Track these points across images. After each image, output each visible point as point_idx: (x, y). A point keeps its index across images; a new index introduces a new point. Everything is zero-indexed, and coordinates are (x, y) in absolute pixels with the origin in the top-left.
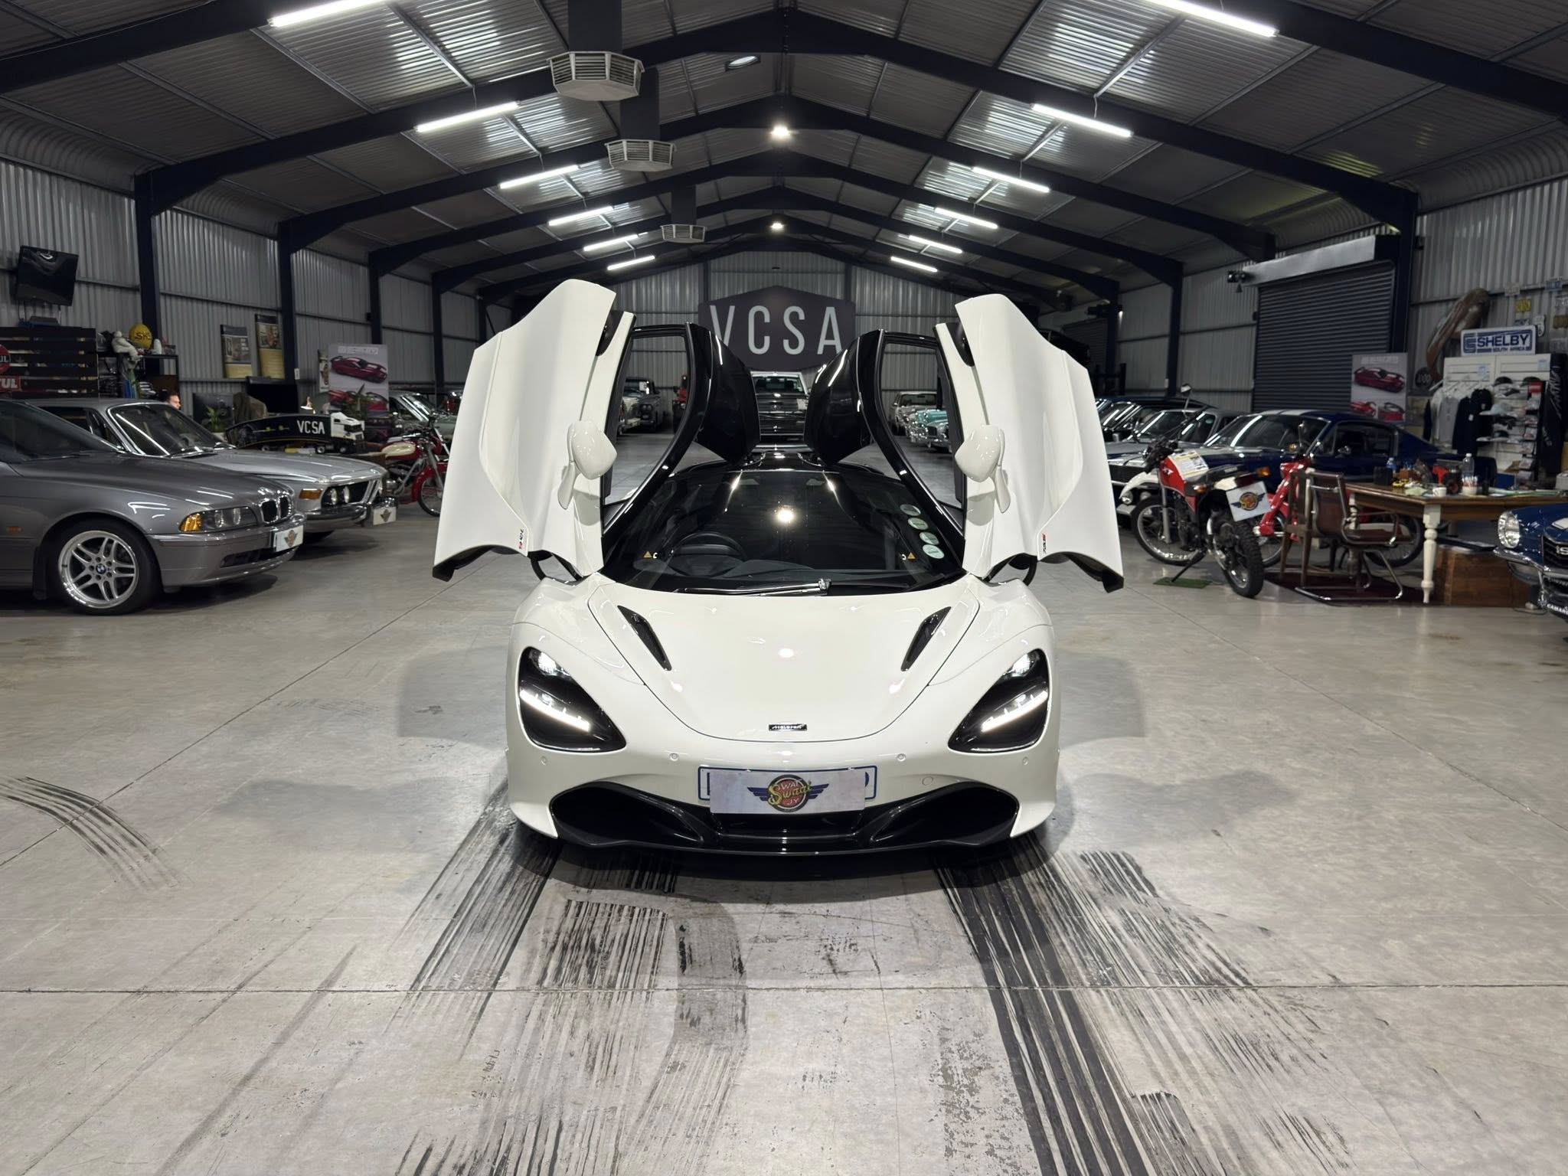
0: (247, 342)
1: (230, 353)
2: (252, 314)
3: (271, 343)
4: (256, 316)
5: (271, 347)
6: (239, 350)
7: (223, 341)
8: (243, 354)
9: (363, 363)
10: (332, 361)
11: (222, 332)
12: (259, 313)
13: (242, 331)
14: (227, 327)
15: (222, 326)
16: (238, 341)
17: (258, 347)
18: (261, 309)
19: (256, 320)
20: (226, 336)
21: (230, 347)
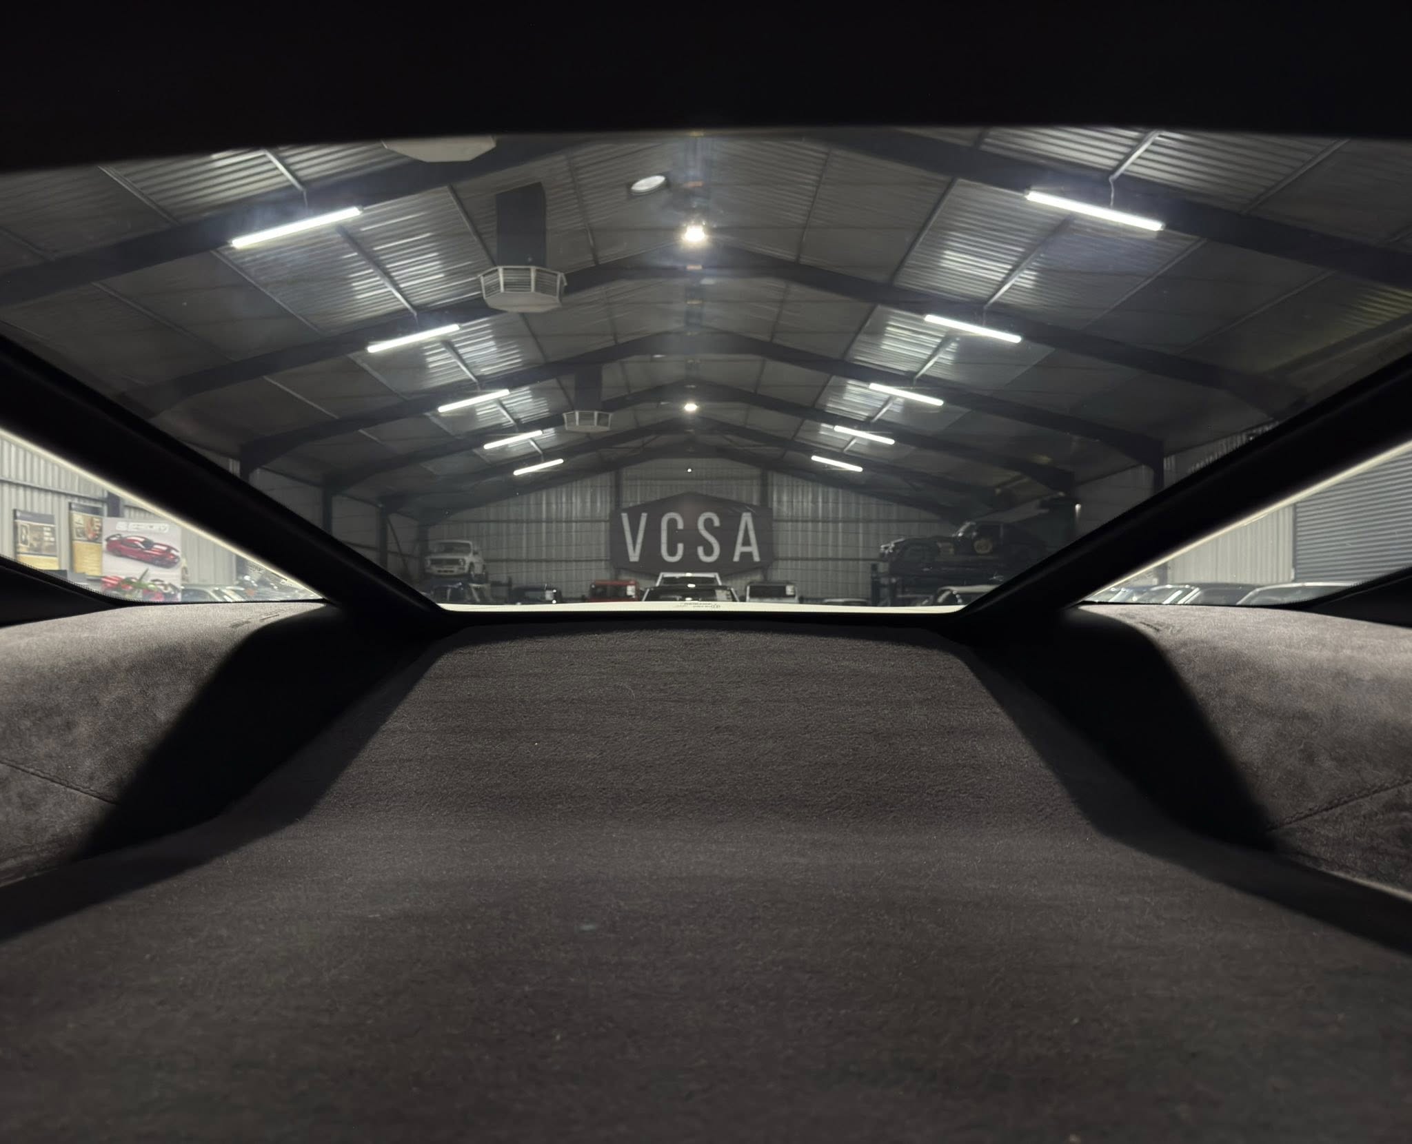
0: (53, 531)
1: (25, 542)
2: (64, 502)
3: (90, 536)
4: (70, 504)
5: (89, 540)
6: (40, 539)
7: (15, 527)
8: (47, 544)
9: (148, 544)
10: (108, 540)
11: (15, 517)
12: (76, 501)
13: (49, 519)
14: (24, 512)
15: (15, 511)
16: (41, 529)
17: (71, 539)
18: (79, 497)
19: (70, 508)
20: (20, 522)
21: (23, 534)
